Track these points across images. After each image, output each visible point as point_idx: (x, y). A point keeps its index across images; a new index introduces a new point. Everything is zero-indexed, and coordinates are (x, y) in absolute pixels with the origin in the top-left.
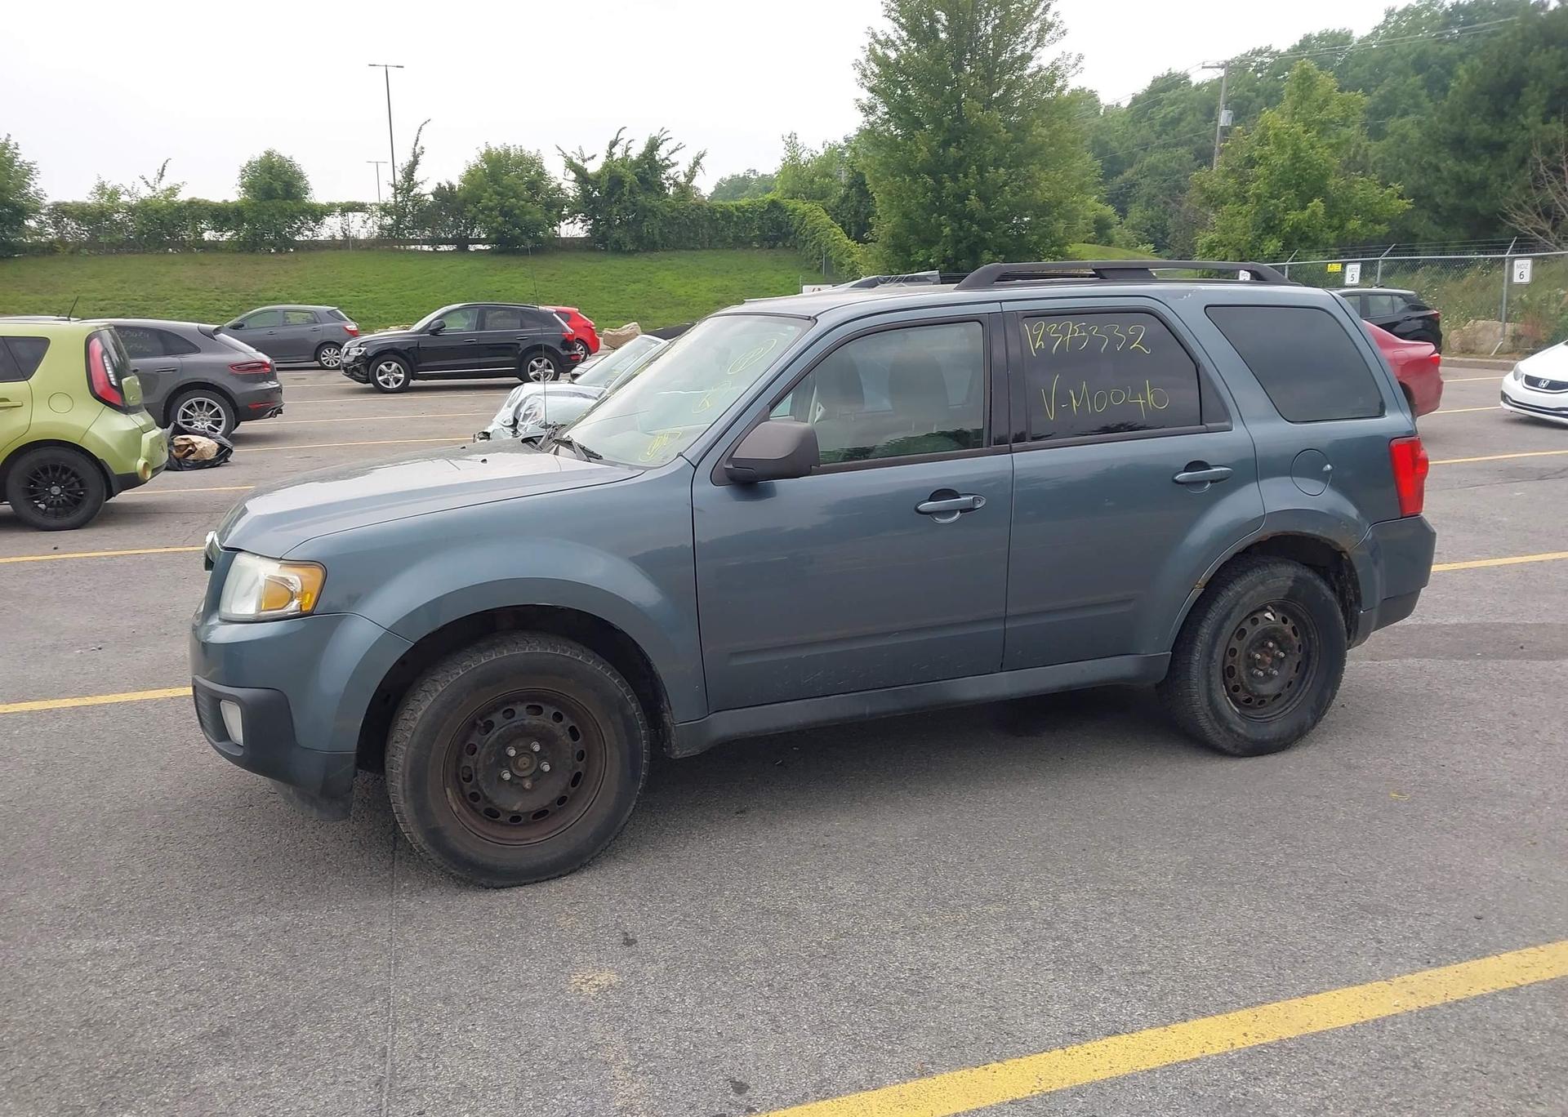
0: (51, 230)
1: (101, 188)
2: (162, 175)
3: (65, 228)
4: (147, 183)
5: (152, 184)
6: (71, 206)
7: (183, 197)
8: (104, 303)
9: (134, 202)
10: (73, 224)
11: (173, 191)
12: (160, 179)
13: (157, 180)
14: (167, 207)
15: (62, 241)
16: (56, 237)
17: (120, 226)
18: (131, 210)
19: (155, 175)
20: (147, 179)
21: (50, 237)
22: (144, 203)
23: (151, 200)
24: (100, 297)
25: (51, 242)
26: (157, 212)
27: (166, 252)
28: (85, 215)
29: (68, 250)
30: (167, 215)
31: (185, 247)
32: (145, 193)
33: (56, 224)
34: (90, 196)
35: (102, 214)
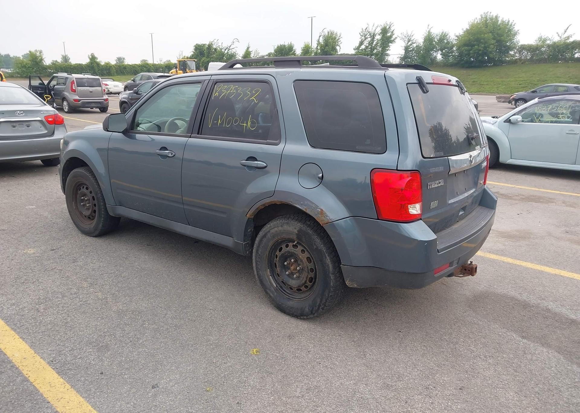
0: (518, 55)
1: (540, 39)
2: (565, 32)
3: (522, 54)
4: (558, 35)
5: (560, 35)
6: (526, 46)
7: (571, 40)
8: (522, 82)
9: (551, 43)
10: (526, 52)
11: (568, 38)
12: (564, 34)
13: (563, 34)
14: (562, 45)
15: (520, 59)
16: (518, 57)
17: (542, 53)
18: (549, 46)
19: (563, 32)
20: (559, 34)
21: (517, 57)
22: (555, 43)
23: (557, 42)
24: (522, 80)
25: (516, 59)
26: (558, 46)
27: (558, 63)
28: (531, 49)
29: (521, 62)
30: (562, 47)
31: (566, 60)
32: (556, 39)
33: (520, 52)
34: (535, 42)
35: (537, 48)
